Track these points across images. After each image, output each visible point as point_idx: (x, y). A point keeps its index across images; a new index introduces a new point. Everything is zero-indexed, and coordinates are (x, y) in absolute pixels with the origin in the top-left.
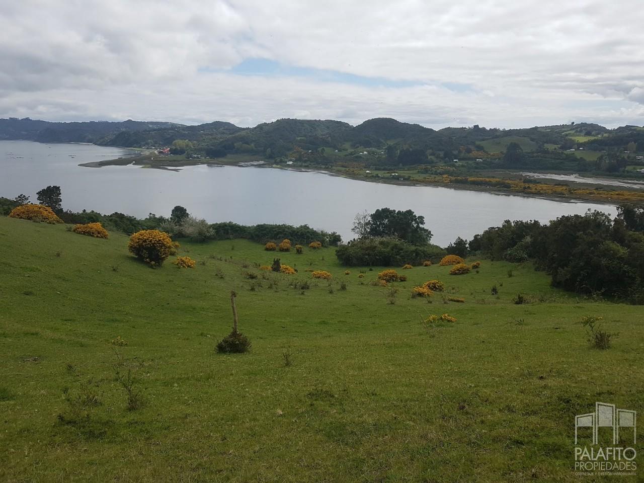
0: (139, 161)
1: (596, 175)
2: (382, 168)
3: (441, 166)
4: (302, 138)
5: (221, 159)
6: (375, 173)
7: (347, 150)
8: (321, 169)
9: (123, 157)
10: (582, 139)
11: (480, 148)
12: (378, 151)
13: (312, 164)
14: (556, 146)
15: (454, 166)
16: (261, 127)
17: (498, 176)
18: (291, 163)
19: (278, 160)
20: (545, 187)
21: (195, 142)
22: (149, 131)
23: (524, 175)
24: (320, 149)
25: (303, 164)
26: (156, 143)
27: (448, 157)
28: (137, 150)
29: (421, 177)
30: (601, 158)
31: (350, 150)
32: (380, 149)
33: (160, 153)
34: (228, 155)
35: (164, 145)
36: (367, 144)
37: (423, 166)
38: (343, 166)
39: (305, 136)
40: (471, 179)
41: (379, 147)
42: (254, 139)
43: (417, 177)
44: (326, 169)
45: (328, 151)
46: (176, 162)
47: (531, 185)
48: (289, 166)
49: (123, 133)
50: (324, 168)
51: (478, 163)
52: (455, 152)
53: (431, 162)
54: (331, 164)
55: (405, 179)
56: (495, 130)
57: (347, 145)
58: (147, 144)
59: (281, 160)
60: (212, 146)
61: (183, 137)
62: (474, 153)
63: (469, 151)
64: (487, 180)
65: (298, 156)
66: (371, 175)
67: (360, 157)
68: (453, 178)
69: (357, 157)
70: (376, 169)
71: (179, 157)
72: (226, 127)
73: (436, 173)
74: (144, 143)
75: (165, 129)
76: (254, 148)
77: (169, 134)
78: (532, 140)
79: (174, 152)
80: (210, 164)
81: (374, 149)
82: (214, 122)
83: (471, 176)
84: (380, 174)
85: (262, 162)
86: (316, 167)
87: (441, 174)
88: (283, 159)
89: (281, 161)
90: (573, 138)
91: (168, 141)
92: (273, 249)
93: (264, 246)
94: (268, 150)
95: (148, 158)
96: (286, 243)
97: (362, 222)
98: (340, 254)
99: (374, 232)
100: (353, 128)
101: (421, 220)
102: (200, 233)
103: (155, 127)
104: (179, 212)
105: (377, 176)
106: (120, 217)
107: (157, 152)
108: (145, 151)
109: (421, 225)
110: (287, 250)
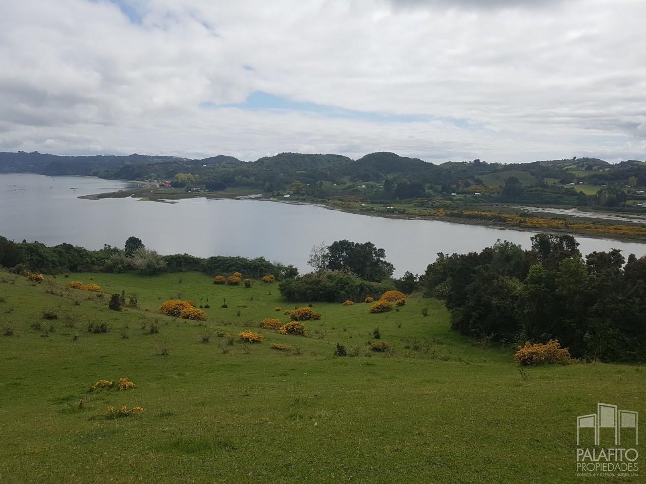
0: (139, 193)
1: (596, 210)
2: (379, 201)
3: (439, 200)
4: (302, 172)
5: (219, 192)
6: (371, 206)
7: (345, 183)
8: (318, 202)
9: (123, 190)
10: (582, 174)
11: (478, 182)
12: (377, 184)
13: (309, 197)
14: (556, 181)
15: (451, 199)
16: (262, 161)
17: (495, 209)
18: (288, 196)
19: (276, 193)
20: (541, 221)
21: (198, 175)
22: (153, 165)
23: (522, 209)
24: (318, 183)
25: (301, 197)
26: (159, 176)
27: (446, 190)
28: (139, 183)
29: (417, 210)
30: (600, 192)
31: (349, 184)
32: (379, 183)
33: (161, 186)
34: (228, 188)
35: (166, 179)
36: (365, 178)
37: (420, 200)
38: (339, 200)
39: (305, 170)
40: (467, 213)
41: (378, 181)
42: (254, 173)
43: (411, 210)
44: (322, 202)
45: (326, 184)
46: (174, 195)
47: (527, 219)
48: (286, 199)
49: (128, 166)
50: (321, 202)
51: (476, 197)
52: (454, 186)
53: (428, 196)
54: (328, 197)
55: (400, 212)
56: (496, 164)
57: (346, 179)
58: (151, 177)
59: (279, 193)
60: (213, 179)
61: (186, 171)
62: (473, 187)
63: (467, 185)
64: (483, 213)
65: (296, 190)
66: (366, 208)
67: (358, 191)
68: (449, 212)
69: (355, 191)
70: (372, 203)
71: (178, 190)
72: (229, 161)
73: (432, 207)
74: (147, 176)
75: (170, 163)
76: (254, 181)
77: (172, 168)
78: (532, 174)
79: (175, 185)
80: (208, 197)
81: (372, 183)
82: (218, 156)
83: (467, 209)
84: (376, 207)
85: (259, 195)
86: (313, 200)
87: (437, 207)
88: (280, 192)
89: (279, 195)
90: (574, 173)
91: (170, 175)
92: (222, 283)
93: (214, 280)
94: (267, 183)
95: (148, 191)
96: (236, 276)
97: (319, 254)
98: (283, 289)
99: (333, 265)
100: (353, 162)
101: (381, 253)
102: (149, 266)
103: (160, 161)
104: (134, 244)
105: (372, 209)
106: (67, 248)
107: (158, 186)
108: (147, 184)
109: (381, 259)
110: (236, 284)
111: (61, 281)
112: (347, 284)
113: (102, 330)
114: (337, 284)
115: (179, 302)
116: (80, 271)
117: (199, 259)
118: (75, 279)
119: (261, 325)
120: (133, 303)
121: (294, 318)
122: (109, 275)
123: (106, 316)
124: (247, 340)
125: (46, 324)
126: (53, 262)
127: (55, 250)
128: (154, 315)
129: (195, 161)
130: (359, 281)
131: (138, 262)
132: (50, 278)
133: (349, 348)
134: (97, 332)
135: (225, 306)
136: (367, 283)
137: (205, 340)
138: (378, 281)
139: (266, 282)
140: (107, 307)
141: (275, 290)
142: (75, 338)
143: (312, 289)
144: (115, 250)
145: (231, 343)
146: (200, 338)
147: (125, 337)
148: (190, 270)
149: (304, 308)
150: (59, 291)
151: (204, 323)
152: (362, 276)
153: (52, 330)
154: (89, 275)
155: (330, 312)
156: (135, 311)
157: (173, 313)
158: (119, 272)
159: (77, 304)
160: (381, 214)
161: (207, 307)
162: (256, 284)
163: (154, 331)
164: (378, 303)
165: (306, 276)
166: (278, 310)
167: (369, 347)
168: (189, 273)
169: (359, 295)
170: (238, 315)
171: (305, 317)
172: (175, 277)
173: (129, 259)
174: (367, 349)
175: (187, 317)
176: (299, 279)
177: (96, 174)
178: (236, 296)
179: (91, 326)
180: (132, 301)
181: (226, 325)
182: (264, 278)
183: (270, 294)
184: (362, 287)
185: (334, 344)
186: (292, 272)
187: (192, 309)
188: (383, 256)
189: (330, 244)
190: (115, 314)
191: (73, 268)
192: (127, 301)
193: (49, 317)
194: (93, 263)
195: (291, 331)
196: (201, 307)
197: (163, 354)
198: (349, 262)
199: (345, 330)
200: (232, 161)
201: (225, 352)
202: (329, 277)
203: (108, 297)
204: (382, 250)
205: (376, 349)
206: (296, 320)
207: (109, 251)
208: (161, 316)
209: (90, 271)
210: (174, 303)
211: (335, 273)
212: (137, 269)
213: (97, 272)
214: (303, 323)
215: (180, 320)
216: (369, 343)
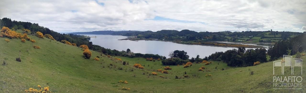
0: (130, 39)
1: (231, 42)
3: (199, 40)
4: (167, 34)
5: (148, 39)
6: (183, 42)
8: (171, 41)
9: (127, 38)
10: (227, 34)
11: (208, 36)
13: (169, 40)
14: (223, 36)
15: (202, 40)
16: (158, 32)
17: (212, 42)
18: (164, 40)
19: (161, 39)
20: (221, 44)
21: (143, 35)
22: (133, 33)
23: (217, 42)
24: (171, 37)
25: (167, 40)
26: (134, 35)
27: (201, 38)
28: (130, 37)
29: (194, 43)
30: (231, 38)
31: (178, 37)
33: (135, 37)
34: (150, 38)
36: (182, 35)
37: (195, 40)
38: (176, 41)
40: (205, 43)
42: (156, 34)
43: (193, 43)
45: (173, 37)
46: (138, 40)
47: (219, 44)
48: (163, 40)
49: (128, 33)
51: (207, 40)
52: (202, 37)
53: (196, 39)
54: (173, 40)
55: (190, 43)
56: (211, 32)
57: (177, 36)
60: (147, 36)
61: (140, 34)
62: (206, 37)
63: (205, 37)
64: (209, 43)
65: (166, 38)
68: (201, 43)
69: (180, 38)
70: (184, 41)
71: (139, 38)
73: (198, 42)
74: (132, 35)
75: (137, 32)
76: (156, 36)
78: (218, 34)
79: (138, 37)
80: (145, 40)
81: (184, 37)
82: (148, 31)
83: (205, 42)
84: (184, 42)
85: (157, 40)
87: (199, 42)
89: (162, 39)
90: (226, 34)
91: (137, 35)
92: (148, 60)
93: (146, 59)
94: (159, 37)
95: (132, 39)
96: (151, 59)
97: (171, 53)
98: (162, 62)
99: (175, 56)
100: (179, 32)
101: (186, 53)
102: (132, 55)
103: (135, 32)
104: (128, 50)
105: (184, 43)
106: (115, 50)
107: (134, 37)
108: (132, 37)
109: (186, 54)
110: (151, 60)
111: (114, 58)
112: (178, 61)
113: (121, 69)
114: (176, 61)
115: (138, 64)
116: (117, 56)
117: (143, 54)
118: (116, 57)
119: (157, 71)
120: (128, 64)
121: (165, 69)
122: (123, 57)
123: (122, 66)
124: (154, 74)
125: (110, 66)
126: (112, 53)
127: (113, 51)
128: (132, 67)
129: (143, 32)
130: (181, 60)
131: (129, 54)
132: (112, 57)
133: (179, 76)
134: (120, 69)
135: (149, 66)
136: (183, 60)
137: (144, 74)
138: (185, 60)
139: (158, 60)
140: (122, 64)
141: (161, 62)
142: (116, 70)
143: (170, 62)
144: (125, 52)
145: (150, 75)
146: (143, 73)
147: (126, 71)
148: (140, 57)
149: (168, 67)
150: (113, 60)
151: (143, 70)
152: (182, 59)
153: (111, 68)
154: (119, 57)
155: (174, 68)
156: (128, 65)
157: (137, 67)
158: (125, 56)
159: (116, 63)
160: (186, 44)
161: (144, 66)
162: (156, 61)
163: (132, 71)
164: (186, 65)
165: (168, 59)
166: (161, 67)
167: (184, 76)
168: (140, 58)
169: (181, 63)
170: (152, 68)
171: (168, 69)
172: (137, 58)
173: (127, 54)
174: (183, 77)
175: (140, 68)
176: (166, 59)
177: (121, 35)
178: (151, 63)
179: (119, 68)
180: (128, 63)
181: (149, 70)
182: (158, 59)
183: (159, 63)
184: (182, 61)
185: (175, 76)
186: (165, 58)
187: (141, 66)
188: (187, 54)
189: (174, 51)
190: (124, 66)
191: (116, 55)
192: (127, 63)
193: (111, 65)
194: (120, 54)
195: (164, 72)
196: (143, 66)
197: (134, 76)
198: (178, 55)
199: (178, 72)
200: (151, 32)
201: (149, 77)
202: (174, 59)
203: (123, 62)
204: (186, 52)
205: (185, 77)
206: (166, 70)
207: (123, 52)
208: (133, 67)
209: (119, 56)
210: (137, 64)
211: (175, 58)
212: (129, 56)
213: (121, 56)
214: (167, 71)
215: (138, 69)
216: (184, 75)
